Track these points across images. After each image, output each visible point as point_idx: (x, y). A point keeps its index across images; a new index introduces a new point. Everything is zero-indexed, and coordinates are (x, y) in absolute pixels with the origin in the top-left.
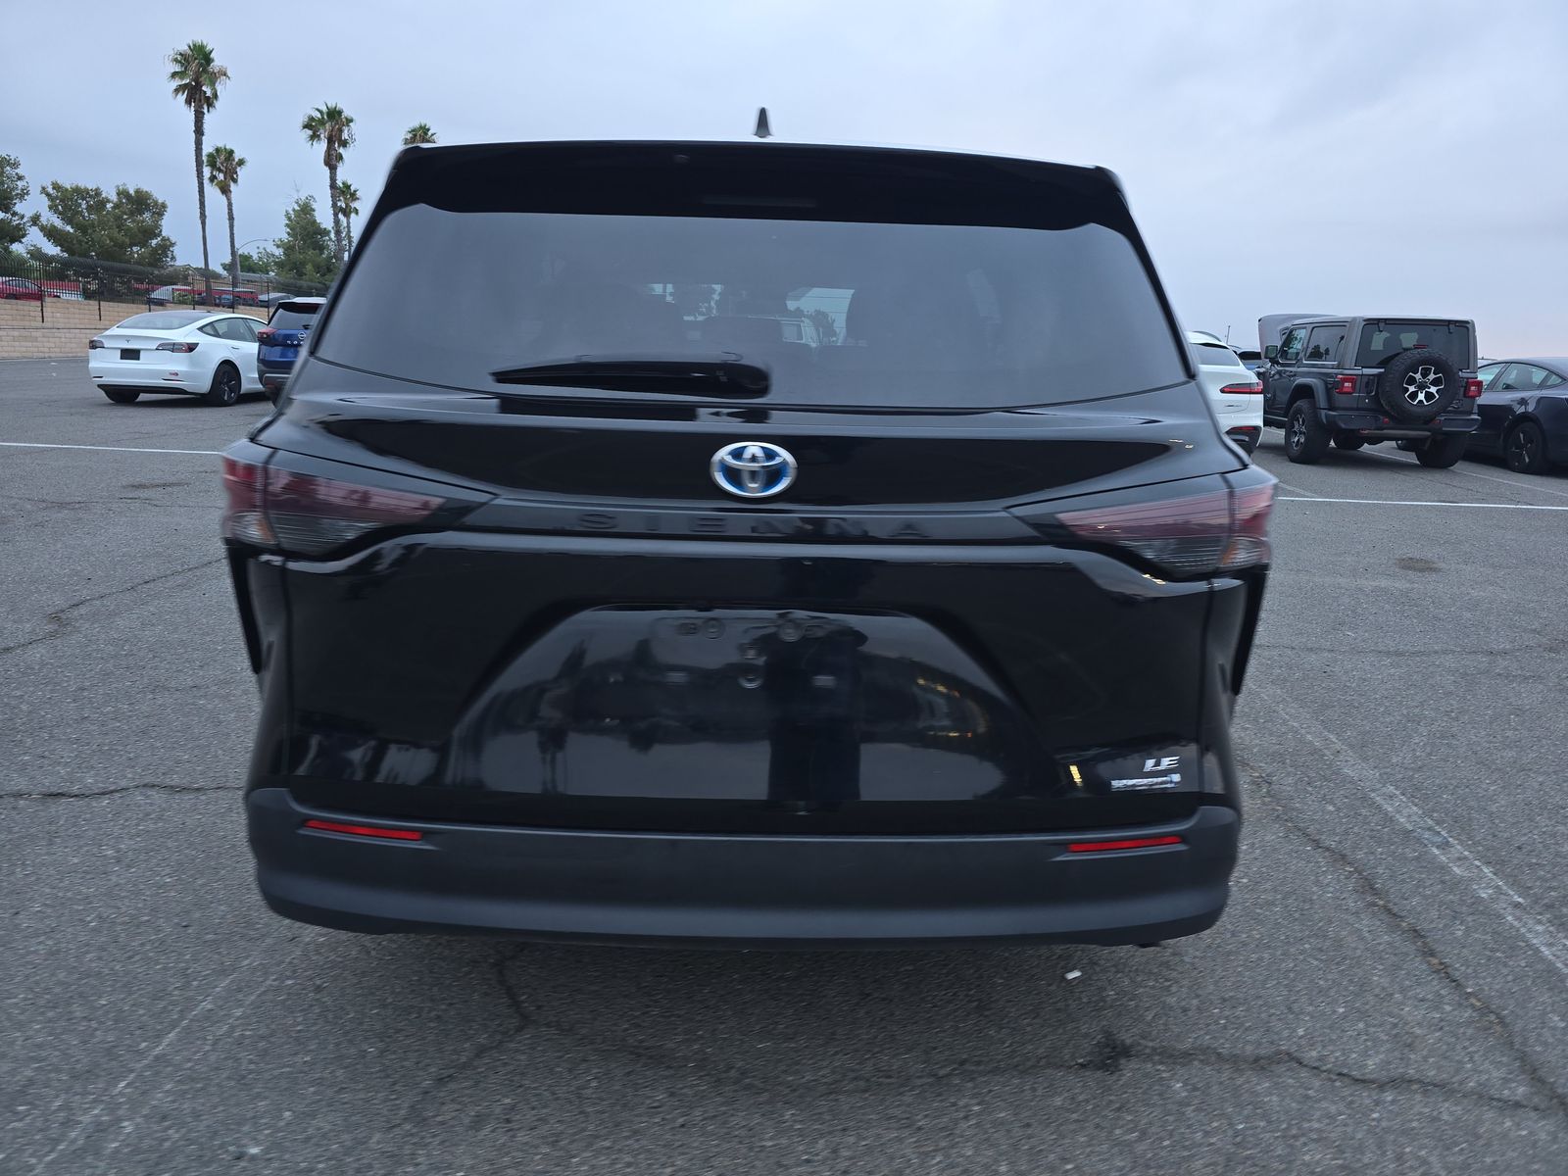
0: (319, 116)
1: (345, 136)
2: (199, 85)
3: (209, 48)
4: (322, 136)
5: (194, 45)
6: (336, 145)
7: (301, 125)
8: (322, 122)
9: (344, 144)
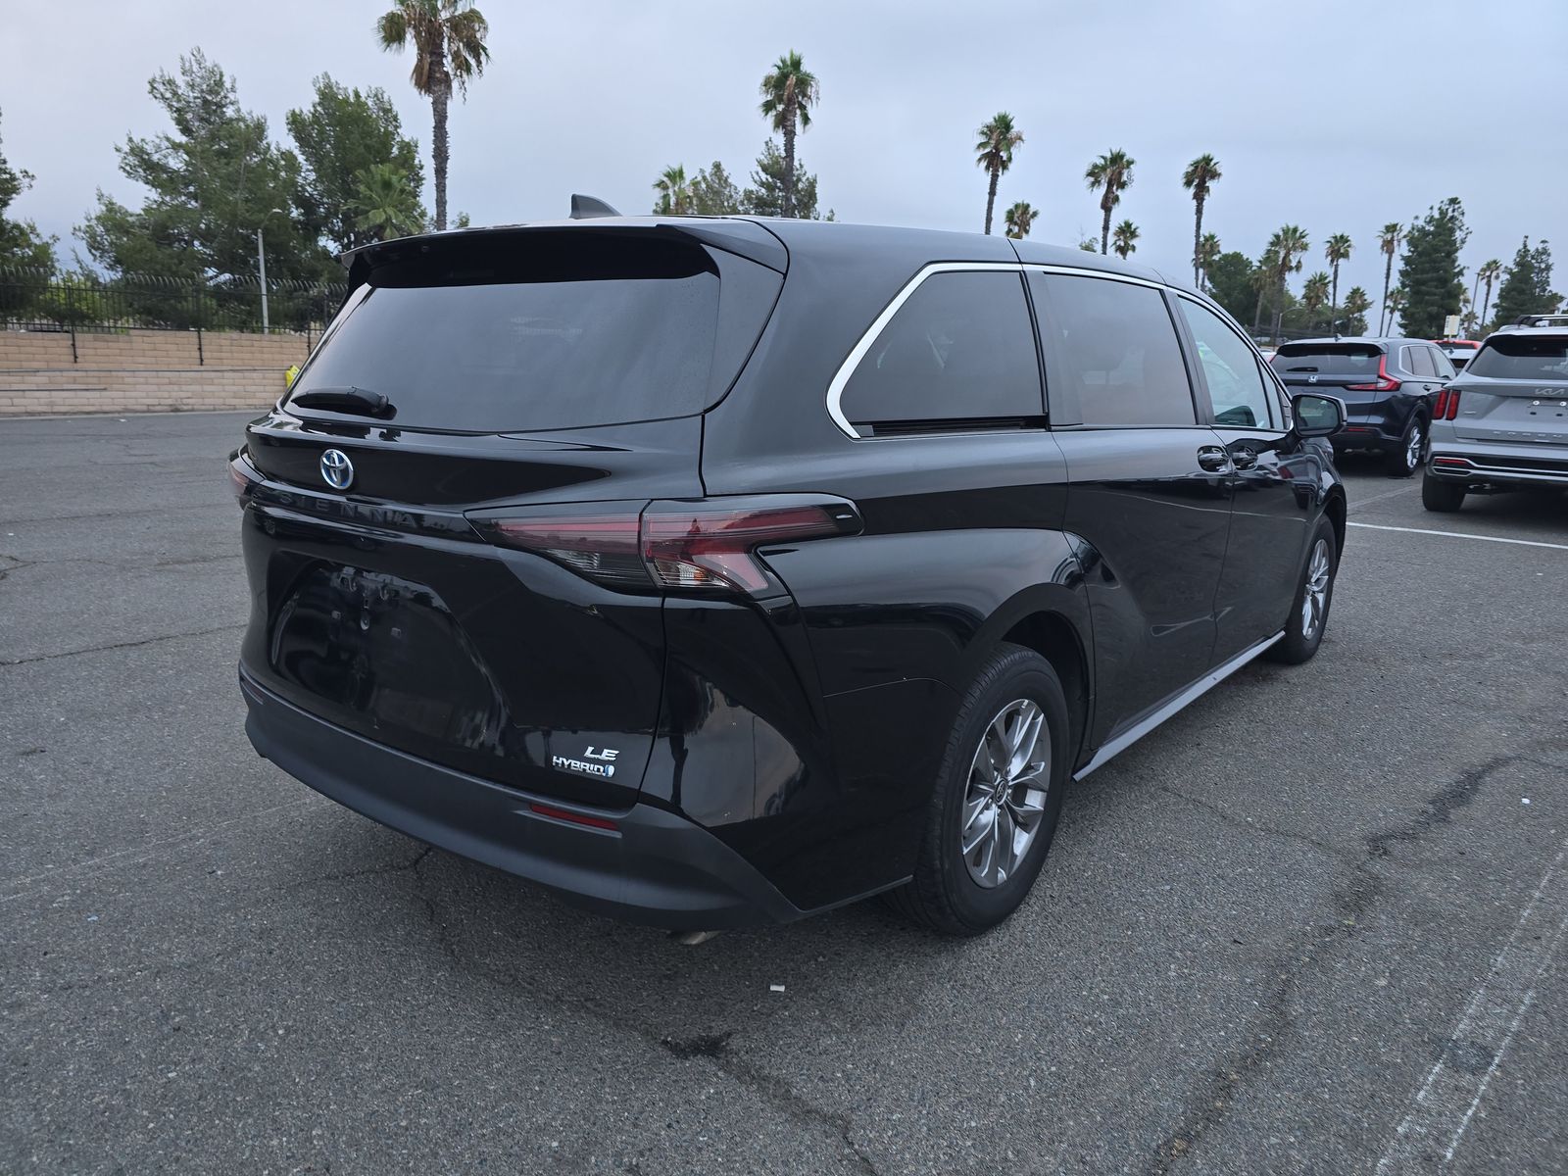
0: (1103, 162)
1: (1124, 178)
2: (998, 151)
3: (1010, 117)
4: (1103, 181)
5: (999, 117)
6: (1115, 188)
7: (1085, 173)
8: (1104, 168)
9: (1122, 185)
